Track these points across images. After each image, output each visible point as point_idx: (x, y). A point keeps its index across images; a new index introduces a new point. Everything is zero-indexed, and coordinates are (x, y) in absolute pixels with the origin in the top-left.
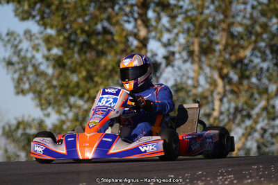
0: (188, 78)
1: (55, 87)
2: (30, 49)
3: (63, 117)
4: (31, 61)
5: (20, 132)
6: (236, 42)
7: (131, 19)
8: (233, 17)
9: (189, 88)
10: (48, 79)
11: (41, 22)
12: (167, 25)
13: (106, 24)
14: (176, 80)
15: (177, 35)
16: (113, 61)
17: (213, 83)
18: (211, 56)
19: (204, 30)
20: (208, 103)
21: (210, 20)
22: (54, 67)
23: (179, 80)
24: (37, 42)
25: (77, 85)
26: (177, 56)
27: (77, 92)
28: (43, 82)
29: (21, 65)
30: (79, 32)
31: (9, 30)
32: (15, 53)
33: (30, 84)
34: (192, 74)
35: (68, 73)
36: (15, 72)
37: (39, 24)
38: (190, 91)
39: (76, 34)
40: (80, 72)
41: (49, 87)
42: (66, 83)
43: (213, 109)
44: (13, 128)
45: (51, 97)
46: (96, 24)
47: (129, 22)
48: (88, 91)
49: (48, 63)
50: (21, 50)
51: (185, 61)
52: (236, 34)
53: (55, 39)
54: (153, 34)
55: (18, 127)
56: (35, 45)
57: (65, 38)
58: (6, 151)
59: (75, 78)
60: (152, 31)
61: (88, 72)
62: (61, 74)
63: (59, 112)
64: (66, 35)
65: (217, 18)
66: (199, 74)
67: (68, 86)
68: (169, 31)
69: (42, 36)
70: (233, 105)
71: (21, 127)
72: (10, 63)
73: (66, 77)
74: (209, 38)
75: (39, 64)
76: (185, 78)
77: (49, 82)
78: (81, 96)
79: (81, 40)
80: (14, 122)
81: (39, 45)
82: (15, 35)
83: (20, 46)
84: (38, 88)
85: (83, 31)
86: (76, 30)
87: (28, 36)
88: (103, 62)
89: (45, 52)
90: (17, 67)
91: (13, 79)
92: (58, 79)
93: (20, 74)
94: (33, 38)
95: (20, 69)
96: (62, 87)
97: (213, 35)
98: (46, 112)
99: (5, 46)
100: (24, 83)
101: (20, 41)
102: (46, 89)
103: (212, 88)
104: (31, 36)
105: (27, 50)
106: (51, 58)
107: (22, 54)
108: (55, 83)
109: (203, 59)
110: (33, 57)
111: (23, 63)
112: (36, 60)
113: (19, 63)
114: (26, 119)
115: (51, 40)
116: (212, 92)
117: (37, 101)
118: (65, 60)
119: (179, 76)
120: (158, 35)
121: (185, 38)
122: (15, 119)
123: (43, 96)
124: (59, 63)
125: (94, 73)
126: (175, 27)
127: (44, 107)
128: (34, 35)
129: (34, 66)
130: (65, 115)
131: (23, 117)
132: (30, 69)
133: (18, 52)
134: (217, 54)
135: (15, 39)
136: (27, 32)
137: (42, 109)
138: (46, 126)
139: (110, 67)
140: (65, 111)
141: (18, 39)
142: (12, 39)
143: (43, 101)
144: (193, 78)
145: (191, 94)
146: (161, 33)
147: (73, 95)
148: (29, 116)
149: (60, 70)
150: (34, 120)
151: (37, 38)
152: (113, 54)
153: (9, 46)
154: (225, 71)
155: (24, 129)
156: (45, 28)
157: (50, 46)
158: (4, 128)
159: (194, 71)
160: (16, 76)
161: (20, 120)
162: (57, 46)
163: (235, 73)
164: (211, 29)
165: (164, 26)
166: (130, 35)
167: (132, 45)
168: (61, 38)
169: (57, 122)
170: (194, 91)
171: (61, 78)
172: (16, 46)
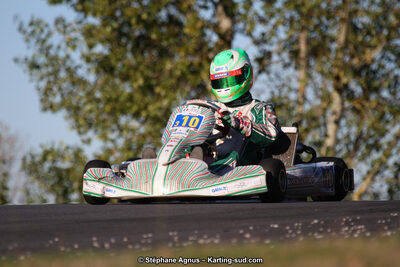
0: (290, 89)
1: (98, 101)
2: (63, 45)
3: (110, 145)
4: (64, 64)
5: (47, 165)
6: (360, 38)
7: (210, 4)
8: (357, 2)
9: (291, 105)
10: (88, 89)
11: (80, 7)
12: (262, 13)
13: (173, 11)
14: (272, 93)
15: (275, 27)
16: (183, 64)
17: (327, 98)
18: (324, 59)
19: (315, 21)
20: (318, 126)
21: (324, 5)
22: (97, 72)
23: (277, 93)
24: (73, 35)
25: (131, 98)
26: (275, 58)
27: (130, 108)
28: (81, 94)
29: (50, 69)
30: (133, 21)
31: (32, 17)
32: (41, 50)
33: (62, 95)
34: (295, 85)
35: (117, 81)
36: (42, 78)
37: (76, 10)
38: (293, 108)
39: (130, 25)
40: (136, 80)
41: (90, 101)
42: (114, 96)
43: (326, 136)
44: (38, 159)
45: (93, 115)
46: (159, 10)
47: (205, 7)
48: (146, 108)
49: (90, 66)
50: (50, 47)
51: (286, 66)
52: (360, 26)
53: (99, 31)
54: (240, 25)
55: (44, 158)
56: (71, 40)
57: (114, 30)
58: (27, 193)
59: (127, 89)
60: (239, 21)
61: (147, 79)
62: (106, 82)
63: (104, 138)
64: (115, 25)
65: (334, 3)
66: (307, 85)
67: (116, 100)
68: (263, 21)
69: (80, 27)
70: (354, 129)
71: (50, 158)
72: (34, 66)
73: (114, 87)
74: (321, 32)
75: (77, 67)
76: (285, 90)
77: (90, 94)
78: (136, 115)
79: (137, 33)
80: (39, 151)
81: (76, 39)
82: (42, 25)
83: (49, 42)
84: (74, 102)
85: (140, 20)
86: (130, 18)
87: (60, 26)
88: (168, 66)
89: (85, 50)
90: (44, 71)
91: (39, 89)
92: (102, 89)
93: (49, 82)
94: (69, 29)
95: (49, 74)
96: (109, 100)
97: (327, 27)
98: (85, 137)
99: (27, 40)
100: (54, 95)
101: (49, 35)
102: (85, 104)
103: (325, 105)
104: (65, 27)
105: (59, 47)
106: (93, 58)
107: (52, 52)
108: (98, 95)
109: (312, 63)
110: (68, 57)
111: (53, 65)
112: (73, 62)
113: (47, 66)
114: (56, 147)
115: (94, 32)
116: (325, 110)
117: (72, 121)
118: (113, 62)
119: (277, 87)
120: (248, 27)
121: (286, 33)
122: (42, 146)
123: (82, 113)
124: (105, 66)
125: (154, 82)
126: (272, 15)
127: (82, 130)
128: (70, 25)
129: (68, 70)
130: (113, 141)
131: (53, 143)
132: (63, 74)
133: (45, 50)
134: (332, 56)
135: (42, 31)
136: (59, 21)
137: (80, 133)
138: (85, 157)
139: (178, 73)
140: (112, 136)
141: (46, 31)
142: (38, 31)
143: (81, 122)
144: (297, 91)
145: (294, 113)
146: (252, 24)
147: (123, 112)
148: (61, 143)
149: (106, 76)
150: (68, 148)
151: (74, 30)
152: (182, 54)
153: (33, 41)
154: (344, 80)
155: (54, 161)
156: (86, 16)
157: (92, 41)
158: (24, 159)
159: (299, 80)
160: (43, 84)
161: (48, 148)
162: (102, 42)
163: (359, 84)
164: (324, 19)
165: (256, 14)
166: (208, 27)
167: (210, 41)
168: (108, 29)
169: (100, 152)
170: (299, 110)
171: (108, 88)
172: (44, 41)
